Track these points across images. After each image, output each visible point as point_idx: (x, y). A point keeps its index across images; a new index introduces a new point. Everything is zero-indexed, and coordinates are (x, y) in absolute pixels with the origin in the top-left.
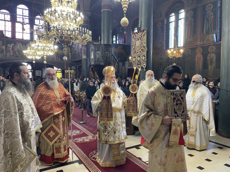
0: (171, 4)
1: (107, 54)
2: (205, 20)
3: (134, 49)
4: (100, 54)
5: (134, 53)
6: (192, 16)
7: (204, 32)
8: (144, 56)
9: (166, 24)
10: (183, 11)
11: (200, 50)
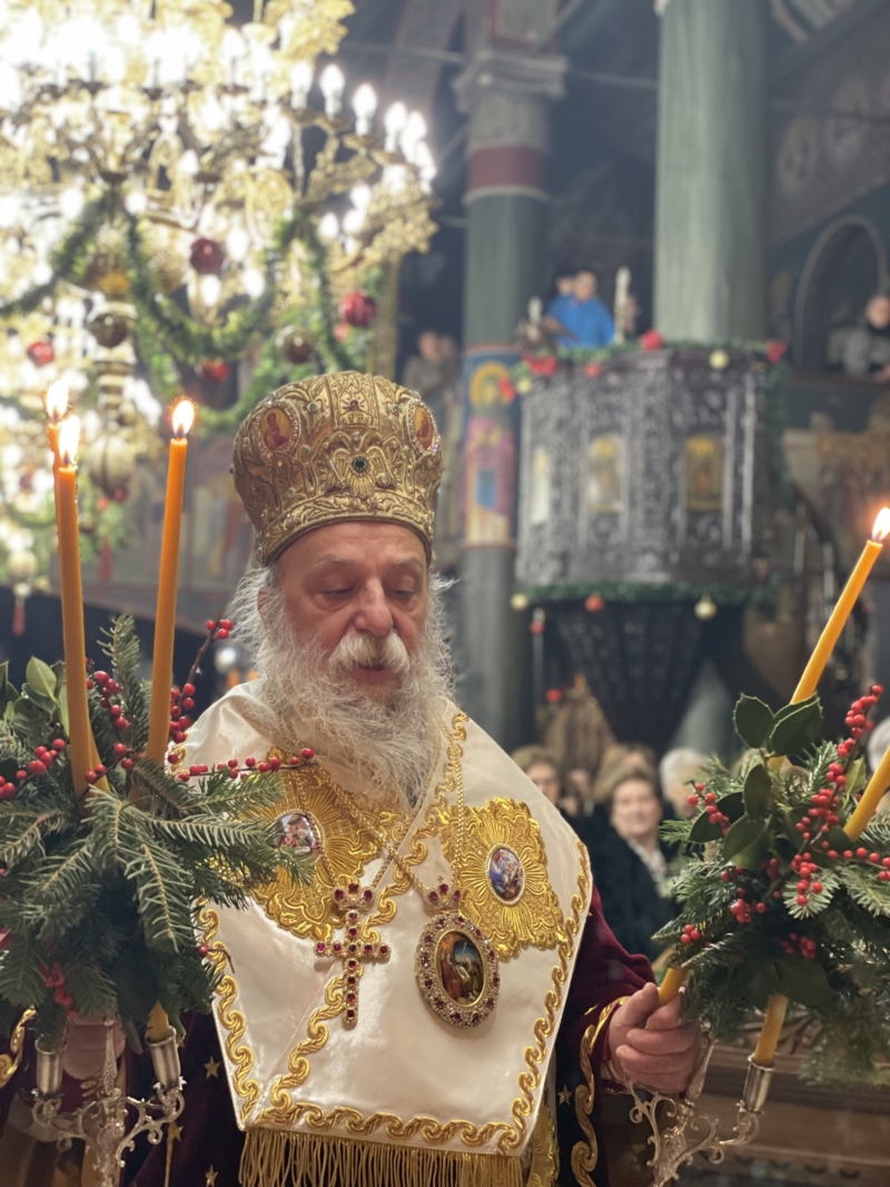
1: (707, 467)
4: (622, 468)
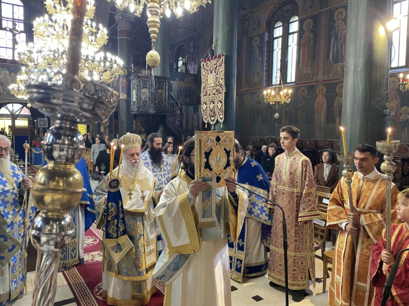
0: (276, 6)
1: (161, 94)
2: (332, 37)
3: (204, 88)
5: (205, 95)
6: (311, 28)
7: (331, 58)
8: (221, 102)
9: (267, 41)
10: (297, 18)
11: (323, 90)
